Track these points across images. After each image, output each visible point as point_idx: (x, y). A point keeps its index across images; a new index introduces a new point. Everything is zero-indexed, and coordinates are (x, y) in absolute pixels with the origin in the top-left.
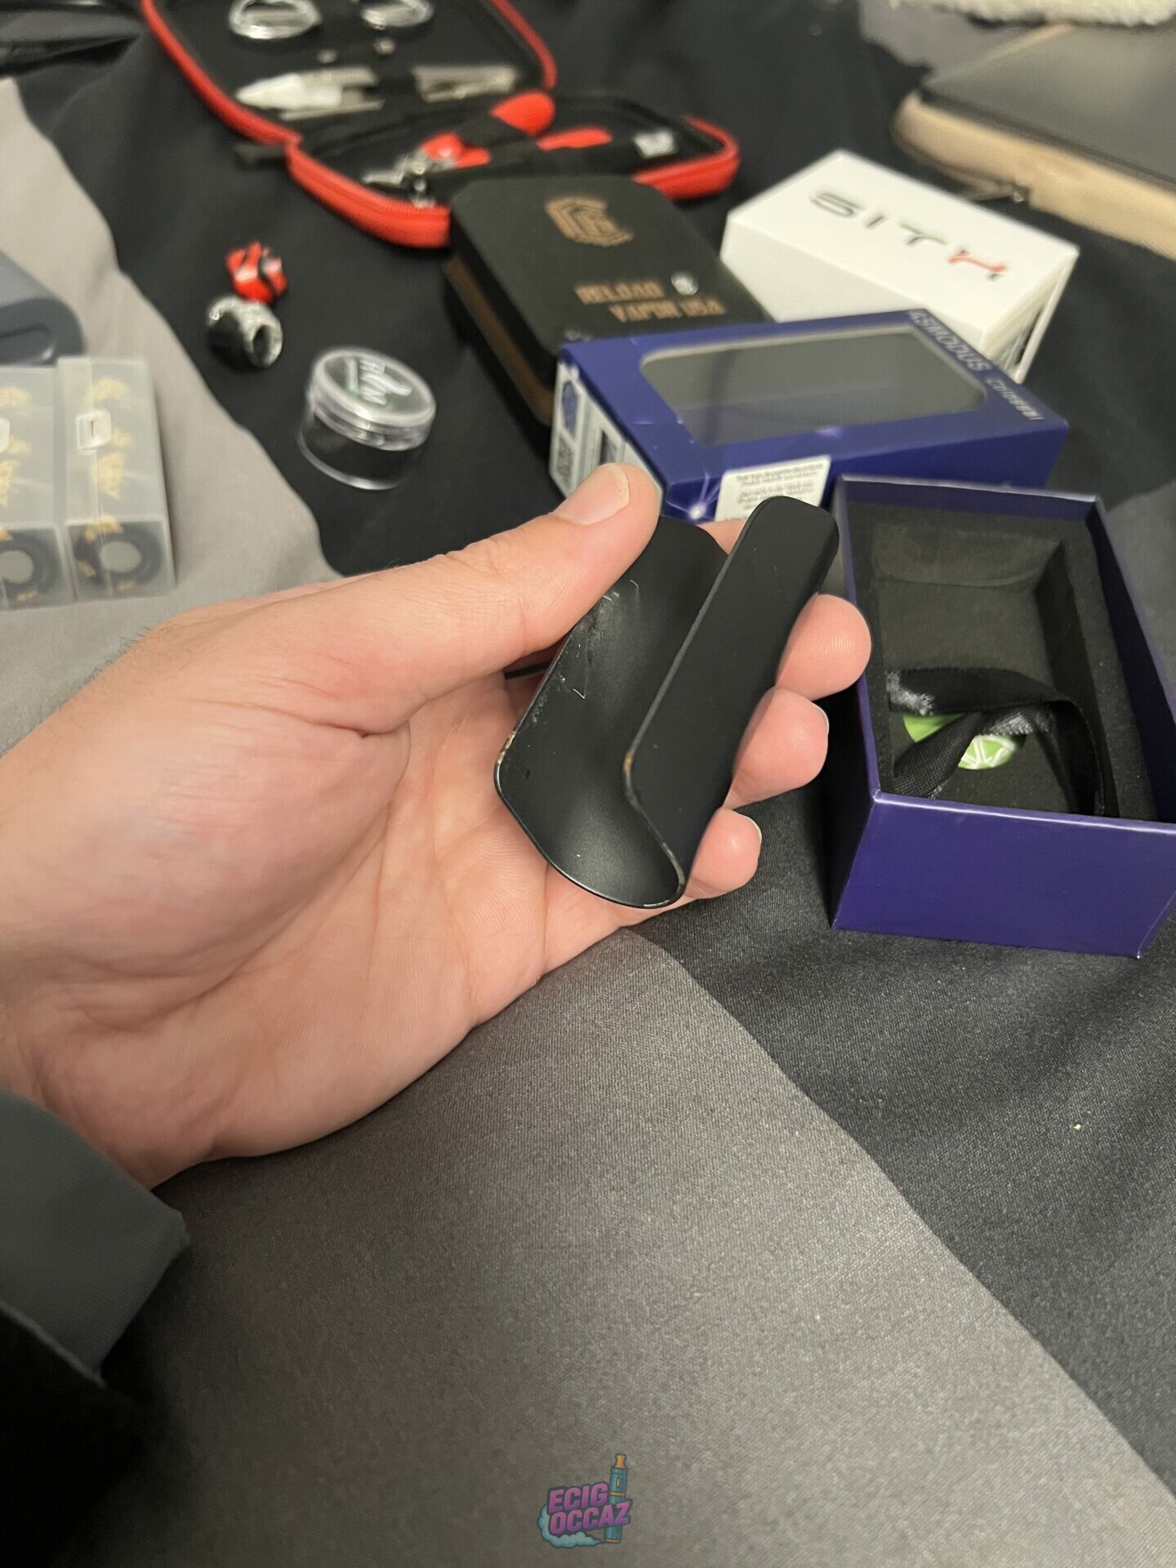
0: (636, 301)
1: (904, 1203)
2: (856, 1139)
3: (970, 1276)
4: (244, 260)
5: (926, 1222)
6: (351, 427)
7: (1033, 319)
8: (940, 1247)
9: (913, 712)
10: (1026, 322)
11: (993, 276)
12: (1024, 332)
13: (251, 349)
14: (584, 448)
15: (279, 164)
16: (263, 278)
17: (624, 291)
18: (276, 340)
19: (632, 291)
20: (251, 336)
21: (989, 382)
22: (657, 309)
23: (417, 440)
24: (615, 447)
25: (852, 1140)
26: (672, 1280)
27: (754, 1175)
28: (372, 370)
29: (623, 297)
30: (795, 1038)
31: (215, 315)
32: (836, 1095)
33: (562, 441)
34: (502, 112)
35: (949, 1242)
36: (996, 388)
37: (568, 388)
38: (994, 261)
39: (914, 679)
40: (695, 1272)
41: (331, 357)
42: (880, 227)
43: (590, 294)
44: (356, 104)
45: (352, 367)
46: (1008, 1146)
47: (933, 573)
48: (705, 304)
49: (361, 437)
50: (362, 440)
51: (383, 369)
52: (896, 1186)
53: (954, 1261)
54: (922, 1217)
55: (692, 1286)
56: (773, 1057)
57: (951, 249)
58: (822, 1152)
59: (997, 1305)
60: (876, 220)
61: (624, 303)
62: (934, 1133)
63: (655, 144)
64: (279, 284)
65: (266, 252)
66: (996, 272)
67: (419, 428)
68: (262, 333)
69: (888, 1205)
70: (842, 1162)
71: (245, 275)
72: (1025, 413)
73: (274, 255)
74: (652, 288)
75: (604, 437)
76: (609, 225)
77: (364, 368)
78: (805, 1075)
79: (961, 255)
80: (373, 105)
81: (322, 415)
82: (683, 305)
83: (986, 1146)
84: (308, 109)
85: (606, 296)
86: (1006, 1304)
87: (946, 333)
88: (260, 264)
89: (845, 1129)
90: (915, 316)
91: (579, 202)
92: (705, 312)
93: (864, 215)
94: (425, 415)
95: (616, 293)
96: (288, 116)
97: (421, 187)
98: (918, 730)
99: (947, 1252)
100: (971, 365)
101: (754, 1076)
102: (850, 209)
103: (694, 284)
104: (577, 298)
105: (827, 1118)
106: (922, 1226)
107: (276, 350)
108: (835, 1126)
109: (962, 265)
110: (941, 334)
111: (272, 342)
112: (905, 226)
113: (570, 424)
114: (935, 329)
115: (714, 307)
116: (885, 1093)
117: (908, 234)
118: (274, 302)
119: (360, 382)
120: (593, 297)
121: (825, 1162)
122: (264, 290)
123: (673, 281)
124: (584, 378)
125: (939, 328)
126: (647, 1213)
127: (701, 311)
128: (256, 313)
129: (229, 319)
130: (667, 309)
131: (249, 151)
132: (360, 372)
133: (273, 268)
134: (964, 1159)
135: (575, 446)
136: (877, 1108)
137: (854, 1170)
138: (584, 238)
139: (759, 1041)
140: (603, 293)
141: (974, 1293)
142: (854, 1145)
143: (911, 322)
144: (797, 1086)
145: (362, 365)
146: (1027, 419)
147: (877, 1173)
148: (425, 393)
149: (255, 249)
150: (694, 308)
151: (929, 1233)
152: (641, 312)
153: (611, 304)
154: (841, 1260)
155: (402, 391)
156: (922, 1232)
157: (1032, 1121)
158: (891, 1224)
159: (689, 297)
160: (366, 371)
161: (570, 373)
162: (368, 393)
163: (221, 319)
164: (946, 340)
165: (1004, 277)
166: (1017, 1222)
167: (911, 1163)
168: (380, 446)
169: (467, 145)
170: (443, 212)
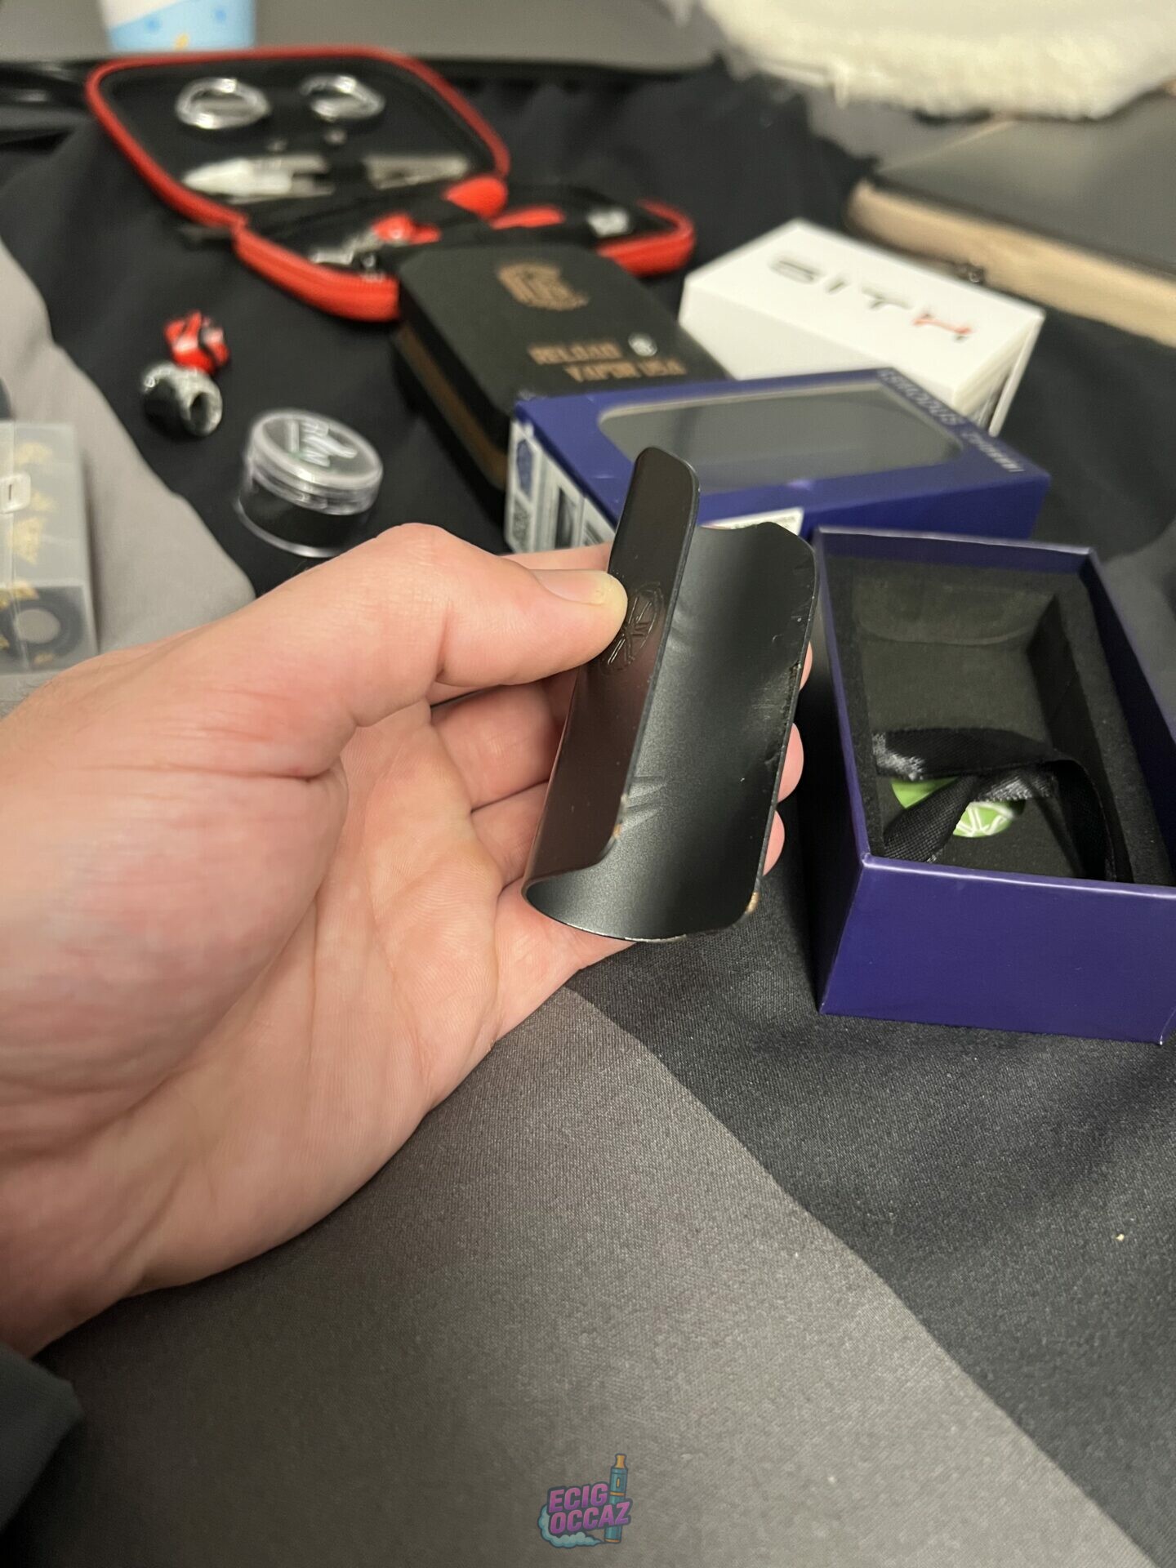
0: (594, 362)
1: (924, 1335)
2: (865, 1260)
3: (1008, 1423)
4: (183, 331)
5: (953, 1358)
6: (292, 490)
7: (1001, 382)
8: (971, 1387)
9: (902, 778)
10: (994, 384)
11: (959, 338)
12: (993, 395)
13: (188, 416)
14: (540, 509)
15: (225, 245)
16: (204, 348)
17: (579, 352)
18: (215, 408)
19: (588, 353)
20: (188, 402)
21: (964, 435)
22: (615, 370)
23: (365, 504)
24: (573, 504)
25: (860, 1261)
26: (655, 1439)
27: (748, 1307)
28: (314, 432)
29: (579, 358)
30: (791, 1143)
31: (150, 382)
32: (839, 1208)
33: (517, 503)
34: (455, 195)
35: (982, 1381)
36: (972, 441)
37: (523, 446)
38: (959, 323)
39: (900, 741)
40: (683, 1429)
41: (271, 418)
42: (841, 292)
43: (544, 355)
44: (305, 189)
45: (293, 429)
46: (1042, 1262)
47: (918, 632)
48: (665, 364)
49: (303, 500)
50: (304, 503)
51: (327, 431)
52: (915, 1314)
53: (988, 1405)
54: (948, 1351)
55: (681, 1446)
56: (766, 1167)
57: (916, 311)
58: (826, 1278)
59: (1043, 1458)
60: (837, 286)
61: (581, 364)
62: (956, 1249)
63: (608, 223)
64: (220, 355)
65: (206, 324)
66: (962, 333)
67: (365, 491)
68: (200, 401)
69: (906, 1338)
70: (850, 1288)
71: (185, 345)
72: (1005, 466)
73: (215, 325)
74: (609, 349)
75: (562, 494)
76: (563, 292)
77: (306, 431)
78: (803, 1186)
79: (926, 317)
80: (324, 191)
81: (261, 478)
82: (641, 366)
83: (1016, 1262)
84: (256, 196)
85: (561, 358)
86: (1053, 1455)
87: (916, 390)
88: (200, 335)
89: (852, 1248)
90: (884, 375)
91: (532, 269)
92: (665, 372)
93: (822, 282)
94: (372, 477)
95: (571, 354)
96: (236, 202)
97: (371, 263)
98: (907, 796)
99: (980, 1394)
100: (944, 420)
101: (745, 1189)
102: (810, 274)
103: (653, 346)
104: (530, 359)
105: (831, 1236)
106: (948, 1362)
107: (215, 418)
108: (840, 1245)
109: (927, 327)
110: (910, 392)
111: (212, 411)
112: (867, 291)
113: (526, 485)
114: (903, 386)
115: (674, 367)
116: (896, 1206)
117: (869, 299)
118: (215, 373)
119: (302, 444)
120: (547, 359)
121: (830, 1288)
122: (203, 359)
123: (630, 343)
124: (540, 435)
125: (909, 385)
126: (625, 1358)
127: (661, 372)
128: (193, 380)
129: (165, 387)
130: (625, 370)
131: (194, 232)
132: (301, 434)
133: (214, 338)
134: (993, 1279)
135: (531, 507)
136: (888, 1222)
137: (864, 1297)
138: (537, 302)
139: (749, 1149)
140: (558, 354)
141: (1015, 1443)
142: (864, 1267)
143: (881, 379)
144: (795, 1200)
145: (305, 427)
146: (1006, 471)
147: (892, 1301)
148: (371, 455)
149: (196, 319)
150: (653, 368)
151: (956, 1370)
152: (598, 372)
153: (566, 364)
154: (854, 1408)
155: (347, 453)
156: (949, 1369)
157: (1067, 1232)
158: (912, 1362)
159: (647, 359)
160: (308, 433)
161: (524, 430)
162: (310, 455)
163: (156, 387)
164: (916, 396)
165: (971, 339)
166: (1060, 1354)
167: (930, 1286)
168: (324, 509)
169: (418, 225)
170: (392, 285)
